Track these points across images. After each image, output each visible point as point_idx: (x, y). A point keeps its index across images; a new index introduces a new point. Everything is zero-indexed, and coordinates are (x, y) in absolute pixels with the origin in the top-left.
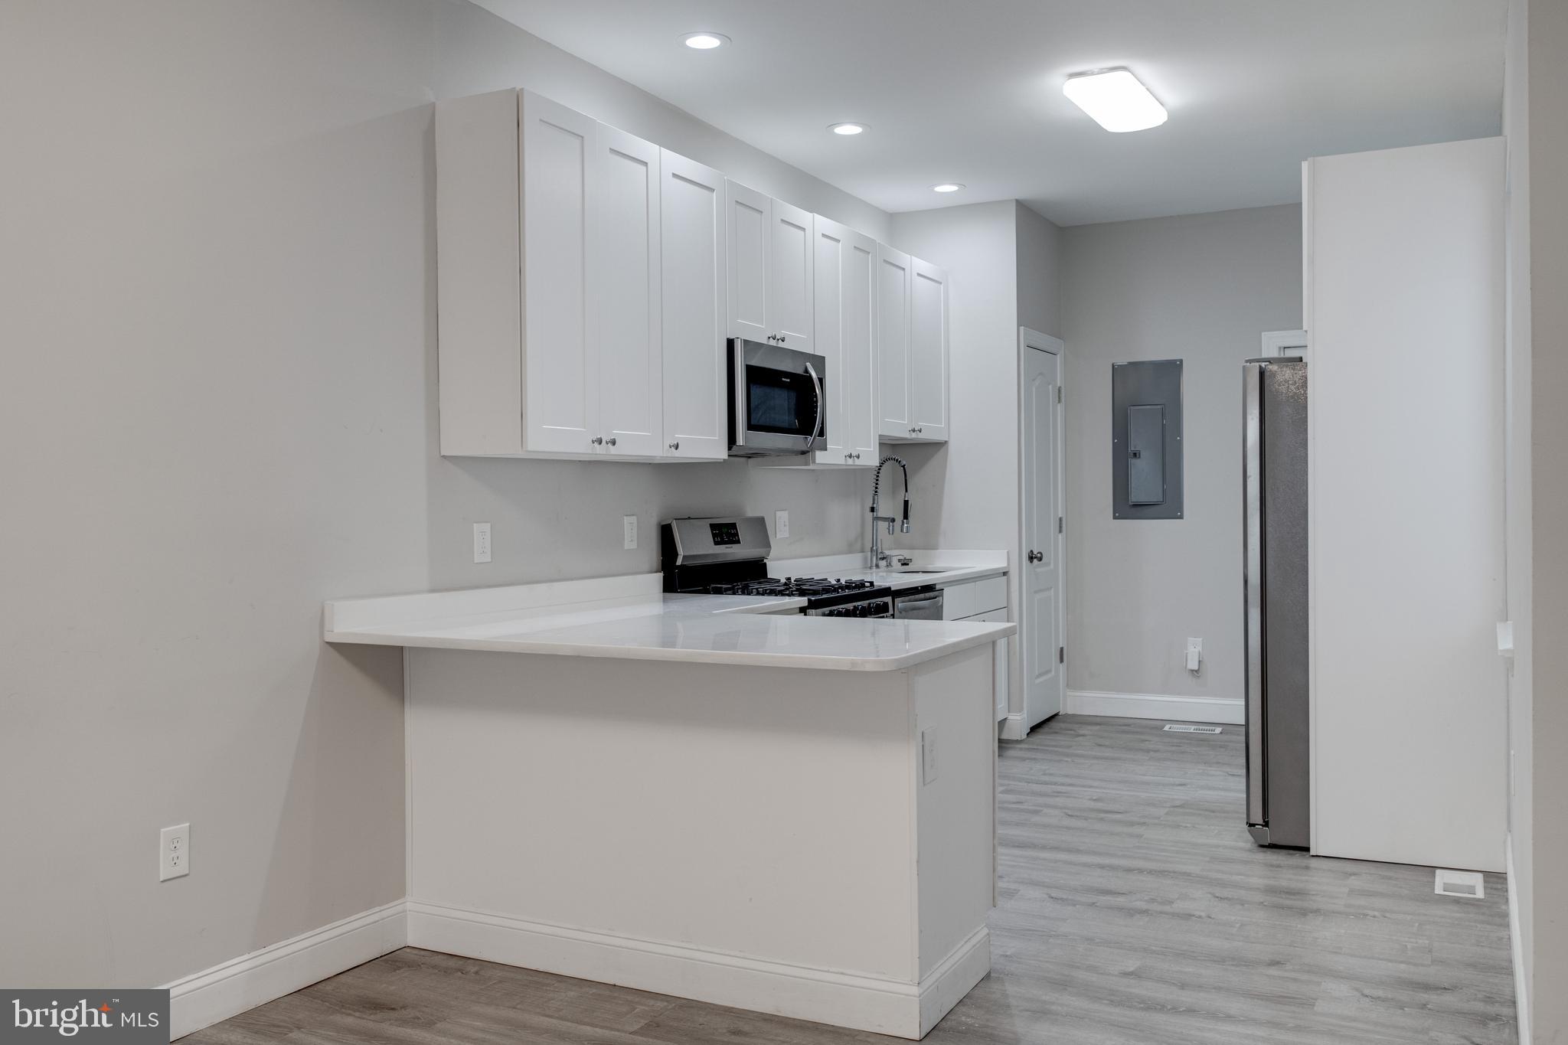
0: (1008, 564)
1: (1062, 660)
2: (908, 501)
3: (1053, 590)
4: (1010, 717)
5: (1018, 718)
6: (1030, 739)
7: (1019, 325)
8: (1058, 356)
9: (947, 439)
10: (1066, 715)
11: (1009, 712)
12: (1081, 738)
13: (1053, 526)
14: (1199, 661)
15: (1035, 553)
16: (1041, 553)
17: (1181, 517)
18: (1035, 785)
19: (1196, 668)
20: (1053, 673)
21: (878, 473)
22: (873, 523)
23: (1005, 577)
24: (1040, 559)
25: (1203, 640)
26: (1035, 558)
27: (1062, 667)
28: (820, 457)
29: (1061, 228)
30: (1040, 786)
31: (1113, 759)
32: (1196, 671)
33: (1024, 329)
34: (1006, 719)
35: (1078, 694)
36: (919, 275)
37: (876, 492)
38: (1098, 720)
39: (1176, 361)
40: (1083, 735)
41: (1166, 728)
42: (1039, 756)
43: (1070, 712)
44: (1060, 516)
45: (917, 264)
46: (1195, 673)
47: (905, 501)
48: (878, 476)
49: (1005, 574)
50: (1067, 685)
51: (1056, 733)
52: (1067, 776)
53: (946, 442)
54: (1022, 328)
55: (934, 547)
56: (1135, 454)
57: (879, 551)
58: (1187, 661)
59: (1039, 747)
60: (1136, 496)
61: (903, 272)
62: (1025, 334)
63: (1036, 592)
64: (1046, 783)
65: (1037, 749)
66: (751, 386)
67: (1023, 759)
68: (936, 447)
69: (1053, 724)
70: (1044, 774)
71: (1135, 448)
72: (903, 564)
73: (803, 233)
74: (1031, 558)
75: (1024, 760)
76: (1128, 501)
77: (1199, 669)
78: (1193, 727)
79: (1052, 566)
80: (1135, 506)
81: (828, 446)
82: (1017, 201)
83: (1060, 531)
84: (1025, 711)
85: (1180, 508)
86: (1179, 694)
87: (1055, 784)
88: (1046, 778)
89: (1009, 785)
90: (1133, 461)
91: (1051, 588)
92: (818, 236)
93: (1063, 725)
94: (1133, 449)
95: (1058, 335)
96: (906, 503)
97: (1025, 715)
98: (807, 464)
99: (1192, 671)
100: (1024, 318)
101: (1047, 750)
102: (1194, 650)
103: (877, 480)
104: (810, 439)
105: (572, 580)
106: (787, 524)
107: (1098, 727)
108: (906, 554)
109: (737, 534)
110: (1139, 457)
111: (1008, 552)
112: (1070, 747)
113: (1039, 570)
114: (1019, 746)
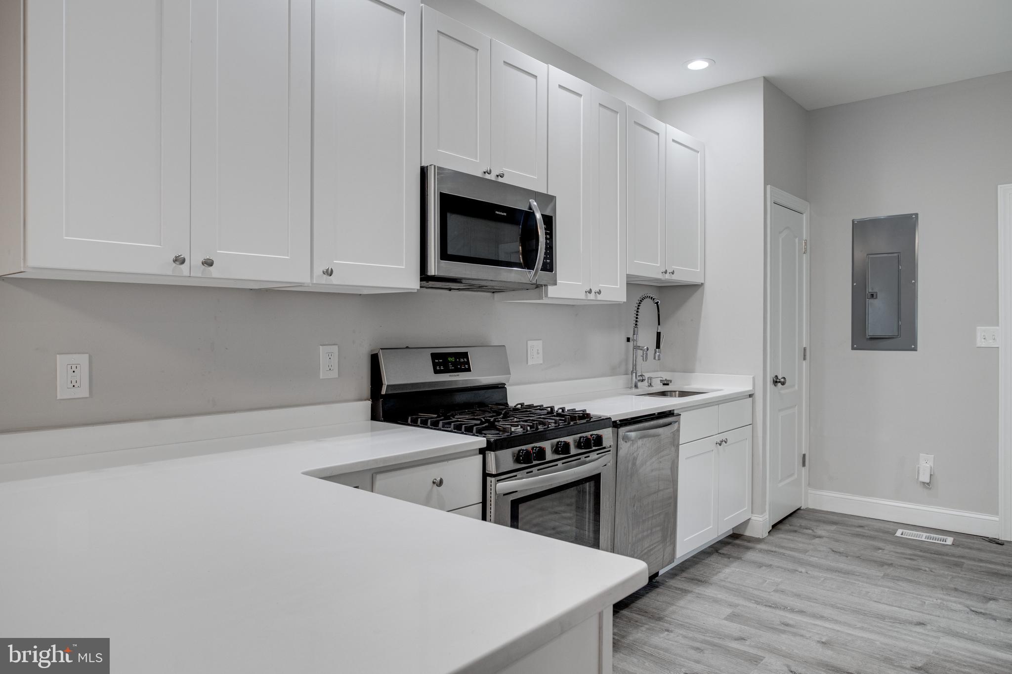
0: (754, 388)
1: (804, 465)
2: (660, 333)
3: (797, 407)
4: (753, 518)
5: (761, 519)
6: (771, 538)
7: (766, 184)
8: (804, 214)
9: (703, 282)
10: (808, 510)
11: (752, 513)
12: (817, 541)
13: (798, 354)
14: (931, 475)
15: (780, 377)
16: (784, 378)
17: (915, 349)
18: (763, 608)
19: (928, 481)
20: (796, 476)
21: (638, 309)
22: (634, 350)
23: (751, 398)
24: (783, 384)
25: (934, 457)
26: (779, 382)
27: (804, 470)
28: (552, 291)
29: (807, 111)
30: (768, 609)
31: (847, 573)
32: (928, 484)
33: (771, 188)
34: (749, 519)
35: (819, 492)
36: (673, 141)
37: (636, 325)
38: (835, 518)
39: (912, 215)
40: (820, 537)
41: (898, 534)
42: (776, 561)
43: (811, 506)
44: (804, 346)
45: (671, 132)
46: (927, 485)
47: (657, 332)
48: (637, 312)
49: (750, 396)
50: (809, 484)
51: (795, 531)
52: (798, 596)
53: (702, 284)
54: (769, 187)
55: (691, 371)
56: (872, 295)
57: (639, 374)
58: (918, 473)
59: (777, 549)
60: (873, 330)
61: (657, 136)
62: (771, 191)
63: (780, 410)
64: (775, 606)
65: (775, 552)
66: (448, 215)
67: (760, 565)
68: (692, 289)
69: (795, 520)
70: (776, 591)
71: (872, 290)
72: (664, 384)
73: (535, 80)
74: (776, 382)
75: (760, 567)
76: (866, 335)
77: (930, 482)
78: (925, 535)
79: (796, 387)
80: (872, 339)
81: (558, 281)
82: (764, 77)
83: (805, 359)
84: (767, 512)
85: (915, 343)
86: (910, 501)
87: (785, 608)
88: (776, 598)
89: (737, 605)
90: (870, 301)
91: (796, 406)
92: (554, 87)
93: (804, 523)
94: (870, 291)
95: (806, 199)
96: (659, 334)
97: (767, 516)
98: (541, 298)
99: (924, 483)
100: (769, 178)
101: (784, 554)
102: (925, 466)
103: (637, 315)
104: (533, 272)
105: (235, 411)
106: (541, 351)
107: (833, 528)
108: (666, 376)
109: (468, 363)
110: (876, 298)
111: (754, 378)
112: (805, 551)
113: (783, 392)
114: (759, 546)
